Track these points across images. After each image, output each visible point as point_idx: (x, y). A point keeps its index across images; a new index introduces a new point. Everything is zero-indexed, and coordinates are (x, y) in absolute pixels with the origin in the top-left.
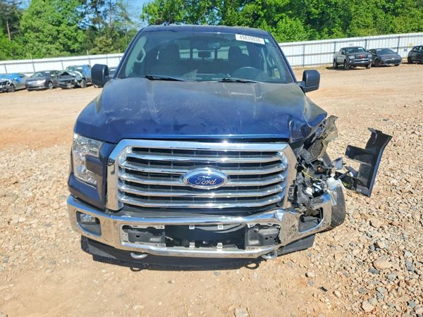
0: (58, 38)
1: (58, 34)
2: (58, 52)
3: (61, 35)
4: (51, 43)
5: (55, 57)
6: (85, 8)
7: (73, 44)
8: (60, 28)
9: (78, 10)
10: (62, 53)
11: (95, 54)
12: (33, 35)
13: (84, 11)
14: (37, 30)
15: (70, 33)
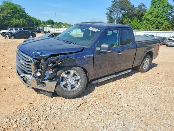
0: (155, 23)
1: (156, 22)
2: (153, 29)
3: (157, 22)
4: (152, 25)
5: (151, 30)
6: (172, 11)
7: (161, 26)
8: (157, 19)
9: (169, 11)
10: (155, 29)
11: (161, 31)
12: (146, 21)
13: (171, 12)
14: (148, 20)
15: (161, 21)
